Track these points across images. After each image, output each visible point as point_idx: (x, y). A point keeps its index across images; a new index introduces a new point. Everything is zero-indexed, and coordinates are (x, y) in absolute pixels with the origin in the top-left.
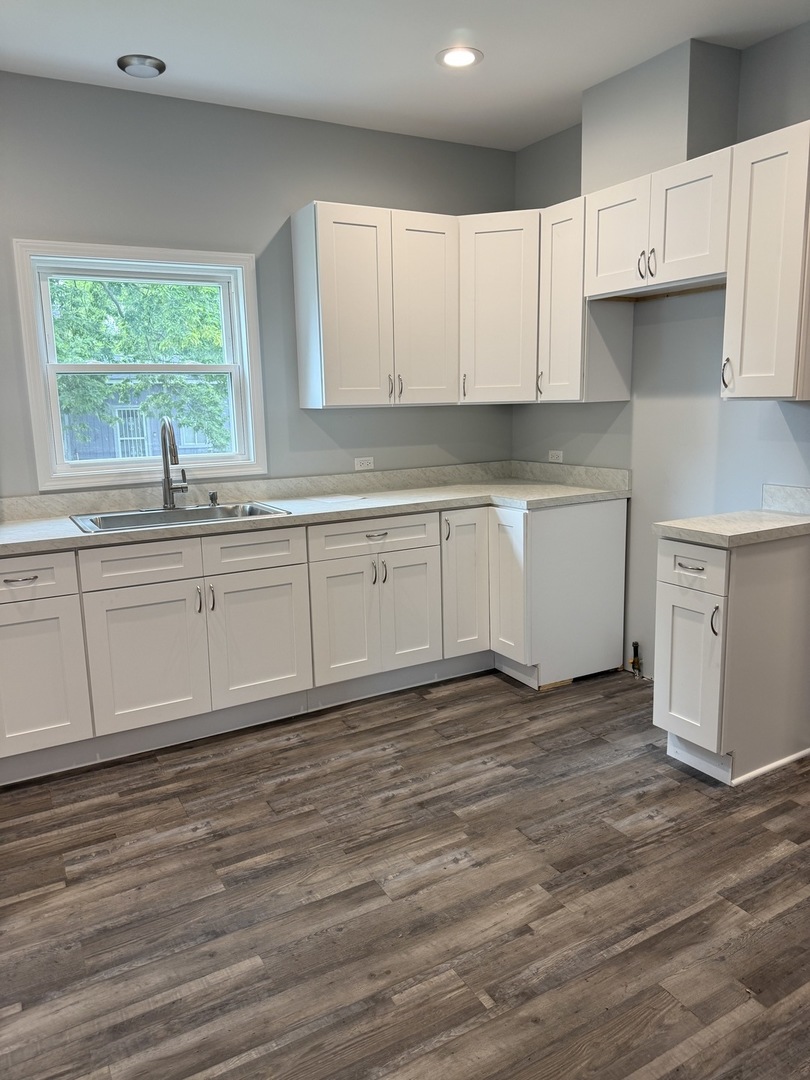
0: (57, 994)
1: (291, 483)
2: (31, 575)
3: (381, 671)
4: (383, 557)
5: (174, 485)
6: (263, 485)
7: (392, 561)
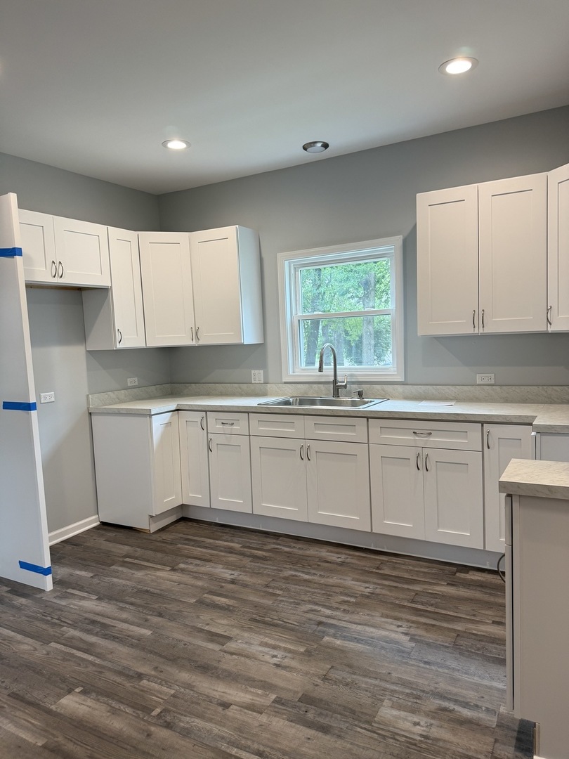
0: (107, 600)
1: (421, 389)
2: (232, 422)
3: (424, 539)
4: (426, 451)
5: (339, 384)
6: (400, 388)
7: (434, 456)
